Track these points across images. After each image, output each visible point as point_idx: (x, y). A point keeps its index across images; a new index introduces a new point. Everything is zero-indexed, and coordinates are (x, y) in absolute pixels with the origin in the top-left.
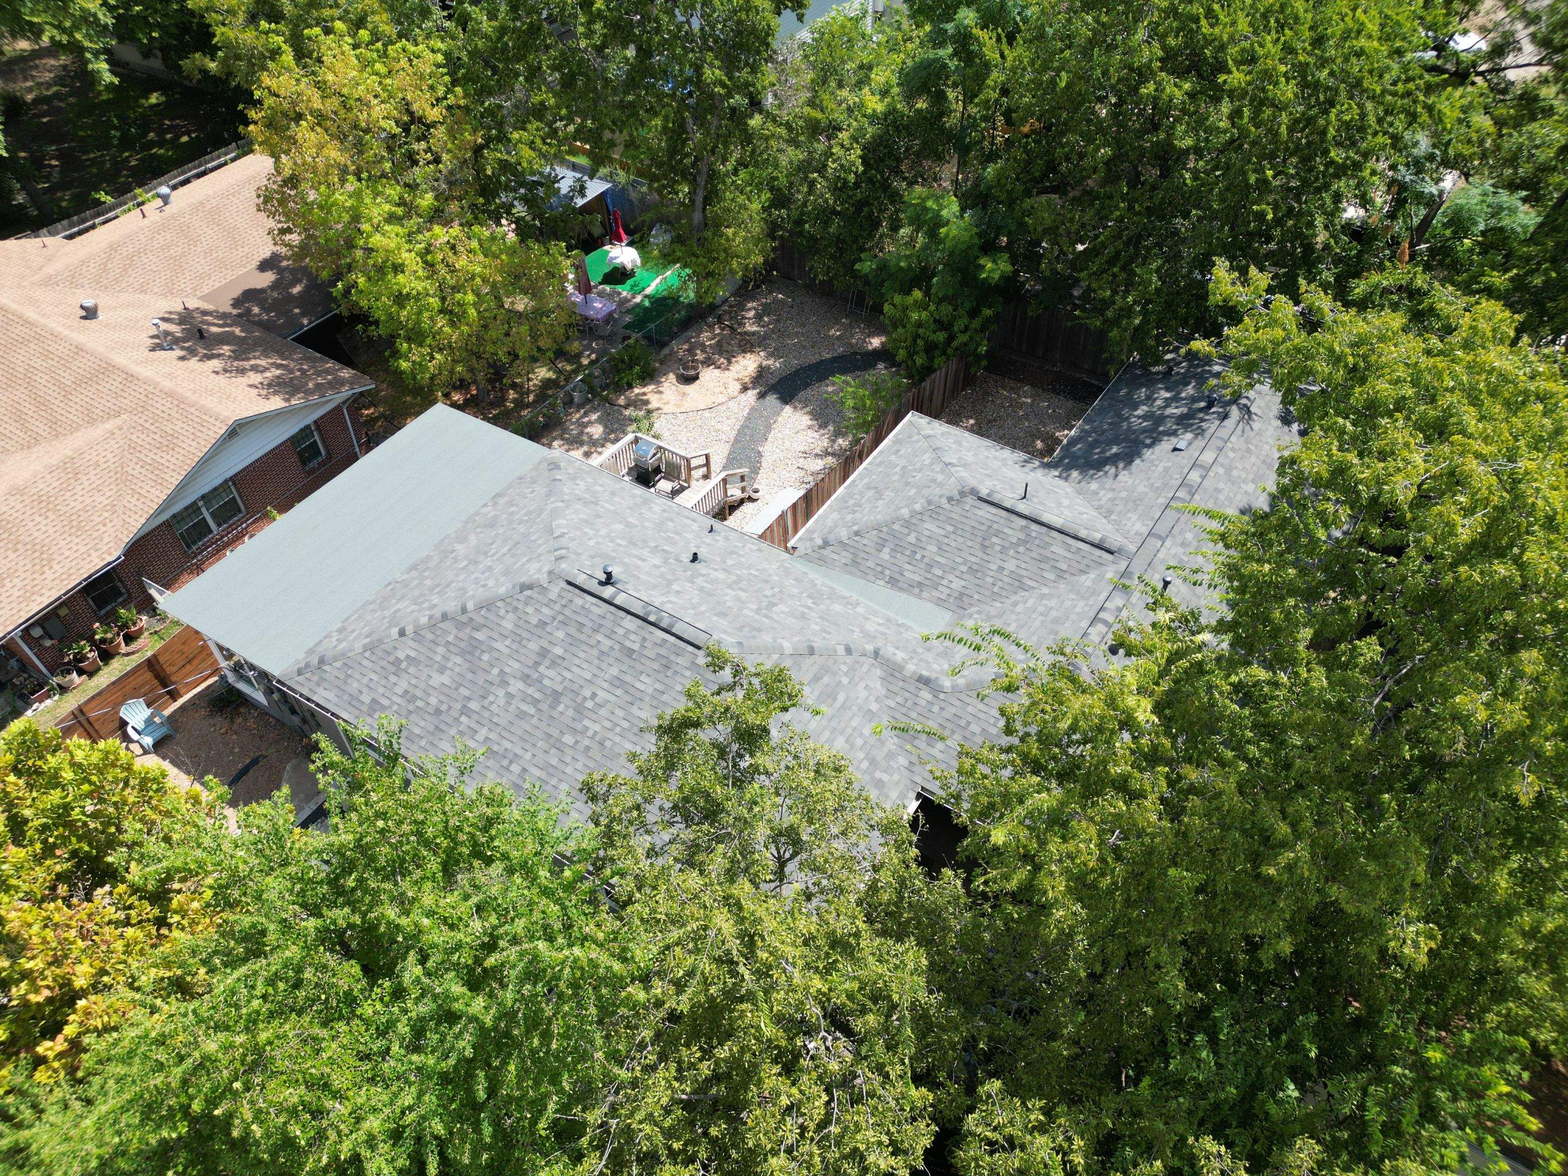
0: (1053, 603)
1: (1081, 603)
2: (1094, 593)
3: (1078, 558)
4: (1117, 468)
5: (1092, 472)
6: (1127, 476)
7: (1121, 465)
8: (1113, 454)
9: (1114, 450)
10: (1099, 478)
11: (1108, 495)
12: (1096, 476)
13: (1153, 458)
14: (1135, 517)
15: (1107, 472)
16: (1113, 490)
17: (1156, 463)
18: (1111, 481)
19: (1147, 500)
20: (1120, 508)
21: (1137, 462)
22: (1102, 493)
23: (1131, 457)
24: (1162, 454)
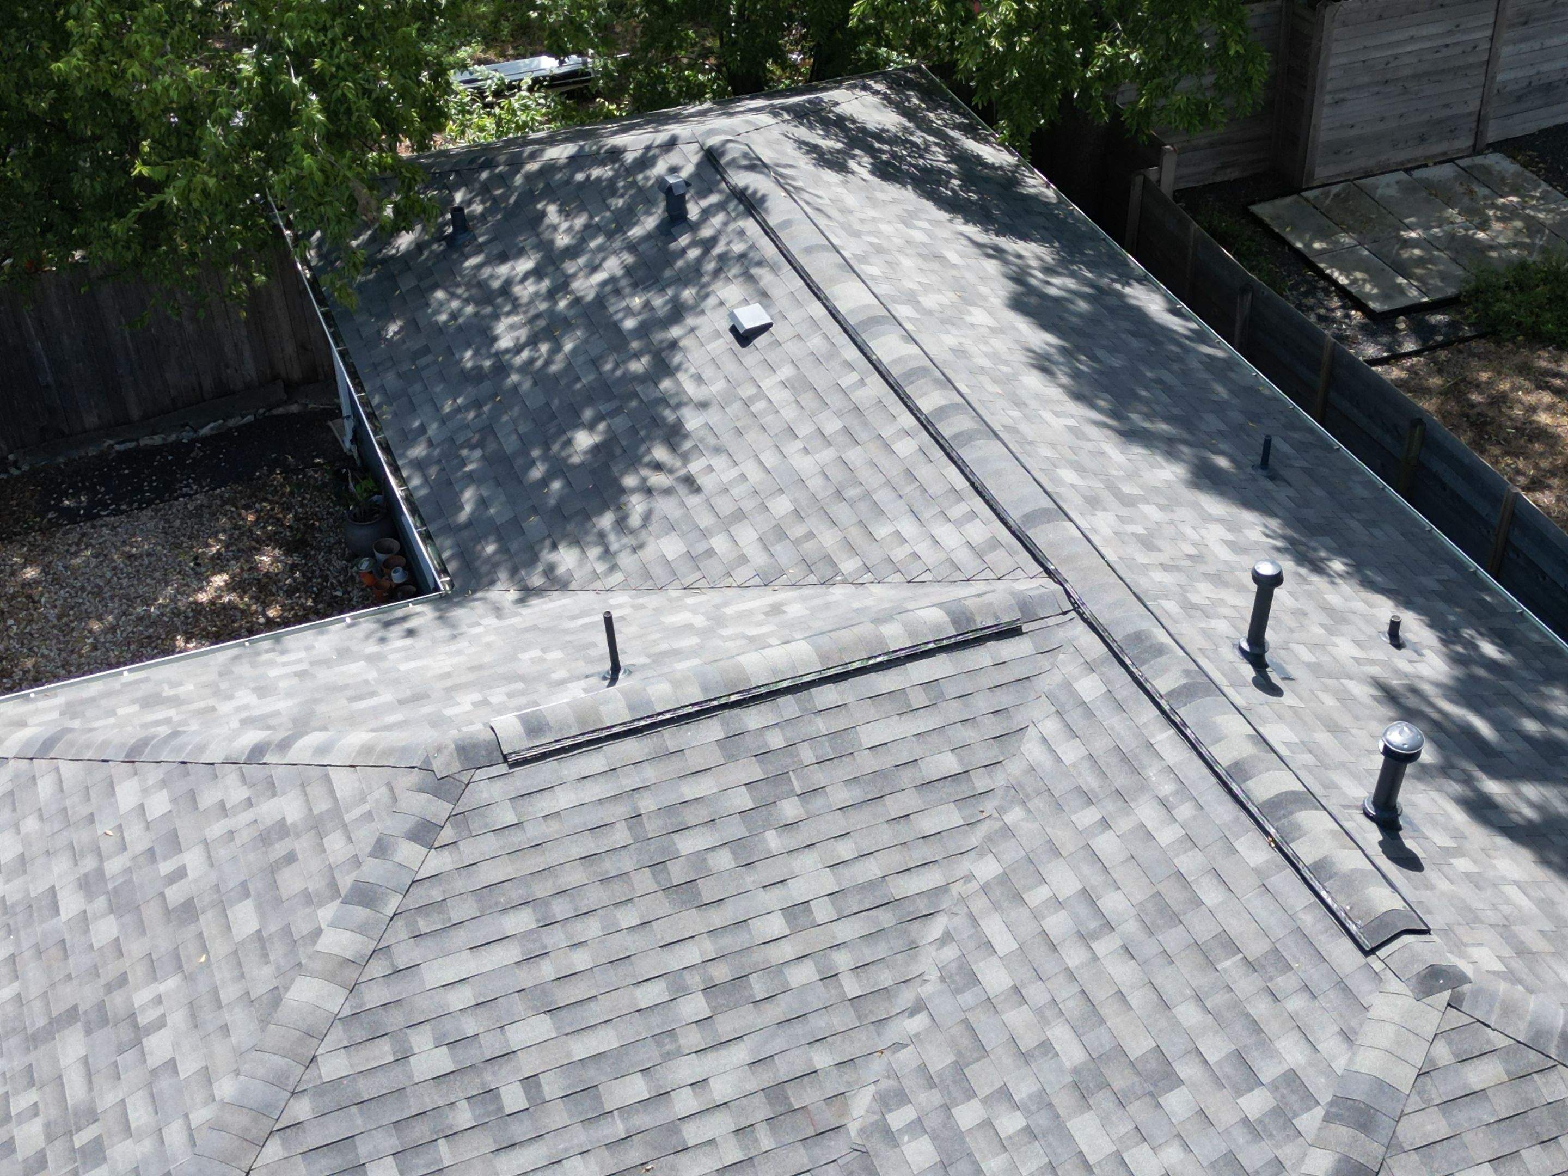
0: (1065, 879)
1: (1147, 812)
2: (1134, 758)
3: (954, 711)
4: (658, 467)
5: (606, 521)
6: (719, 462)
7: (660, 453)
8: (596, 449)
9: (584, 440)
10: (647, 517)
11: (747, 536)
12: (635, 520)
13: (717, 387)
14: (908, 527)
15: (648, 491)
16: (740, 515)
17: (747, 391)
18: (693, 501)
19: (865, 474)
20: (828, 539)
21: (693, 421)
22: (719, 543)
23: (656, 422)
24: (730, 366)
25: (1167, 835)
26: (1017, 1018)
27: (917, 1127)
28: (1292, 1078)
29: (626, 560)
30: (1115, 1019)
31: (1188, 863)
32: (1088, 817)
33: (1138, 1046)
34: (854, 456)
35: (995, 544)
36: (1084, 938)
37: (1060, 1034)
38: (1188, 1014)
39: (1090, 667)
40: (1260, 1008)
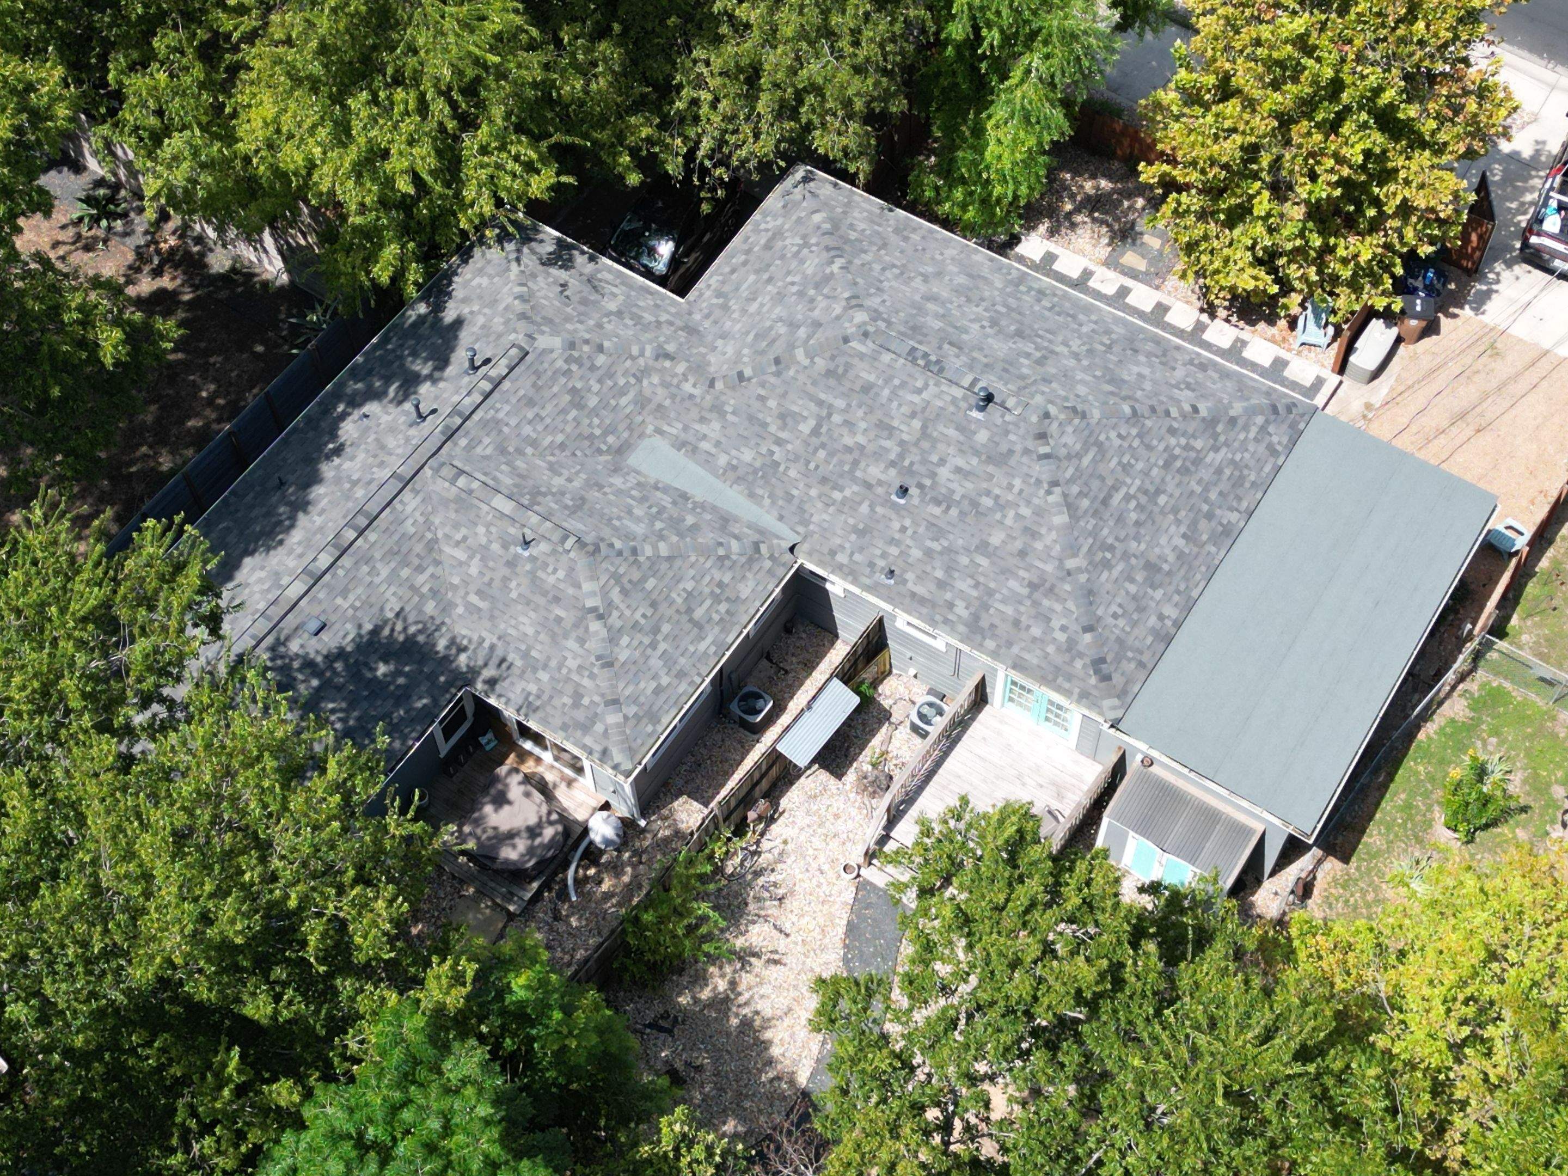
0: (527, 430)
1: (501, 415)
2: (484, 424)
4: (393, 630)
5: (421, 639)
6: (388, 607)
7: (386, 632)
8: (386, 662)
9: (382, 669)
10: (417, 623)
11: (421, 579)
12: (420, 626)
13: (349, 626)
14: (410, 521)
15: (405, 629)
16: (412, 587)
17: (351, 612)
18: (407, 609)
19: (386, 548)
20: (419, 548)
21: (368, 627)
22: (425, 590)
23: (370, 643)
24: (337, 626)
25: (507, 408)
26: (568, 429)
27: (605, 443)
28: (566, 361)
29: (438, 622)
30: (562, 405)
31: (514, 400)
32: (506, 430)
33: (568, 398)
34: (378, 555)
35: (413, 490)
36: (542, 419)
37: (570, 417)
38: (555, 389)
39: (456, 444)
40: (549, 373)
